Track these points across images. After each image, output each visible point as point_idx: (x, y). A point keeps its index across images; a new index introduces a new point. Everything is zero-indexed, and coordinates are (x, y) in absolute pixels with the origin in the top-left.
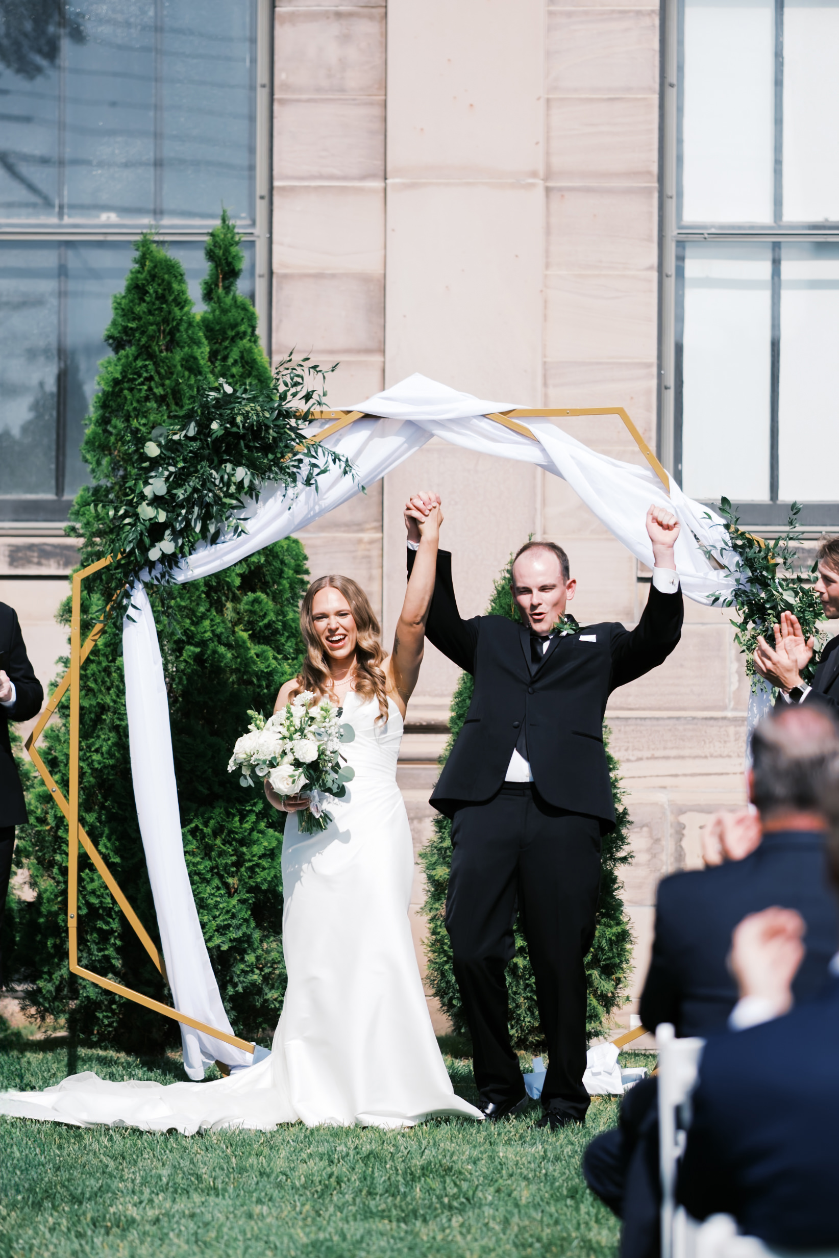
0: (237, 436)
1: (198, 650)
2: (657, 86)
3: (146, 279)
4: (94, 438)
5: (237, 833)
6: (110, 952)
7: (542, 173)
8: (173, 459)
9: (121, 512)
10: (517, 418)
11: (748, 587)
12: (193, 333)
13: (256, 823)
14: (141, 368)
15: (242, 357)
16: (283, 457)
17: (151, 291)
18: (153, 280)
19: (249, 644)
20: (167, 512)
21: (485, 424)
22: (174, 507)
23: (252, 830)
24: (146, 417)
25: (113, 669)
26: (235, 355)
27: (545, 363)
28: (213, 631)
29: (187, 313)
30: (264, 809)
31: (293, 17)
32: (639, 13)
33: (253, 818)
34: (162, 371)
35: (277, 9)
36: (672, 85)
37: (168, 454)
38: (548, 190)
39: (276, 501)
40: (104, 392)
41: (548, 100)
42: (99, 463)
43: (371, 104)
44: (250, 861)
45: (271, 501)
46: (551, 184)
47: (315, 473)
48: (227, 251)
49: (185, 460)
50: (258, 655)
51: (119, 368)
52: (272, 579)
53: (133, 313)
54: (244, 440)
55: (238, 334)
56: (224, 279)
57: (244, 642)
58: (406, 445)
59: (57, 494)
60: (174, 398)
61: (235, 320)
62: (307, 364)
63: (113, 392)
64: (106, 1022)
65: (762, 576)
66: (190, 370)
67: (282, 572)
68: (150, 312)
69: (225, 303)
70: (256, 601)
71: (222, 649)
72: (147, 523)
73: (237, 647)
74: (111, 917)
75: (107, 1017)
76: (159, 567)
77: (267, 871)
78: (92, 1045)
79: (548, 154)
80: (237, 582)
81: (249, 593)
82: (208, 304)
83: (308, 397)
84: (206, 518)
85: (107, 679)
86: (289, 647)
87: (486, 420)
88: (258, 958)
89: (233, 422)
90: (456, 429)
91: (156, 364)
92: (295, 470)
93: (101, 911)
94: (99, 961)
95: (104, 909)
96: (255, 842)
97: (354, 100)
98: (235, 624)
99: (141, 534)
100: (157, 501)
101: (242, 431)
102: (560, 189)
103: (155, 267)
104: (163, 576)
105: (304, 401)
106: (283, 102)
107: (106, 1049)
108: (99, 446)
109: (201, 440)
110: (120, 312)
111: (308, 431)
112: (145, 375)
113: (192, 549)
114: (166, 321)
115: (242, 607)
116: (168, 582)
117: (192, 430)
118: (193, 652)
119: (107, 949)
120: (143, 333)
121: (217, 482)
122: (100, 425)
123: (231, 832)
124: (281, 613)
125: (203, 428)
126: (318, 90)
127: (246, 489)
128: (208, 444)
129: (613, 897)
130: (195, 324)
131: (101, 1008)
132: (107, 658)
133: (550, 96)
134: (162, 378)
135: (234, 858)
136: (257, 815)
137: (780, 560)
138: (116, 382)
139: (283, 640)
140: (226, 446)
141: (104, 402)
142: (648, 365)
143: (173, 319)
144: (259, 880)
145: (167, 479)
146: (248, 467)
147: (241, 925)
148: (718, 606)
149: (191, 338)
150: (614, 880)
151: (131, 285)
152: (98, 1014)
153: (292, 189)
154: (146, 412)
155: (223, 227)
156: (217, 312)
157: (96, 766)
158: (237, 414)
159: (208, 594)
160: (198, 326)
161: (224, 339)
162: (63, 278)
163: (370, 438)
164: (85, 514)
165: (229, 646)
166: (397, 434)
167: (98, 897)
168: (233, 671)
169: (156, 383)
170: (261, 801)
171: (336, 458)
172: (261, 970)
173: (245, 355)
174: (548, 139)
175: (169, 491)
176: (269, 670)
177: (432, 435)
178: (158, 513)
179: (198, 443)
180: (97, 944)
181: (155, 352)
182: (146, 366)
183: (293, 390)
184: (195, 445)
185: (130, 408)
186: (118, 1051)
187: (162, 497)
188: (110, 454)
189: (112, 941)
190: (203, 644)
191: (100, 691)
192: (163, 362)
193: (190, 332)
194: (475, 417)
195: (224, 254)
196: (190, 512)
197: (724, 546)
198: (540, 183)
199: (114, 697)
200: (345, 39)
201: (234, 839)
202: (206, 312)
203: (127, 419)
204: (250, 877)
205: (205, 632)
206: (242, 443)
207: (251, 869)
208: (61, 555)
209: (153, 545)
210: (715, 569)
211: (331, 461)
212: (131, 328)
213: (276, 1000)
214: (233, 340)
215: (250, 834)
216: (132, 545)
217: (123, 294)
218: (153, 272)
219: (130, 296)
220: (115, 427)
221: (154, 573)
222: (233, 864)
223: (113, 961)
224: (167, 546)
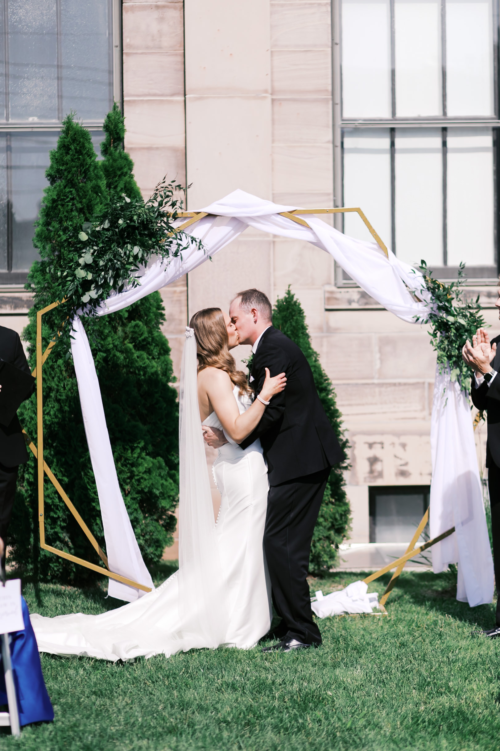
0: (134, 228)
1: (105, 355)
2: (330, 44)
3: (69, 142)
4: (42, 233)
5: (129, 460)
6: (58, 529)
7: (270, 91)
8: (96, 242)
9: (65, 274)
10: (297, 215)
11: (437, 312)
12: (97, 172)
13: (140, 454)
14: (68, 192)
15: (125, 187)
16: (161, 240)
17: (73, 148)
18: (74, 142)
19: (133, 351)
20: (93, 273)
21: (279, 219)
22: (97, 271)
23: (138, 457)
24: (72, 221)
25: (55, 367)
26: (121, 185)
27: (273, 194)
28: (113, 344)
29: (93, 161)
30: (145, 445)
31: (132, 8)
32: (319, 4)
33: (138, 451)
34: (81, 194)
35: (124, 4)
36: (337, 44)
37: (93, 239)
38: (273, 100)
39: (156, 266)
40: (46, 206)
41: (272, 52)
42: (44, 248)
43: (176, 55)
44: (137, 475)
45: (153, 266)
46: (274, 97)
47: (180, 249)
48: (116, 126)
49: (103, 242)
50: (138, 357)
51: (56, 193)
52: (145, 313)
53: (63, 161)
54: (138, 230)
55: (122, 173)
56: (114, 142)
57: (131, 350)
58: (233, 232)
59: (8, 269)
60: (88, 209)
61: (121, 165)
62: (174, 184)
63: (52, 206)
64: (56, 569)
65: (445, 305)
66: (97, 193)
67: (150, 309)
68: (72, 160)
69: (115, 156)
70: (137, 326)
71: (118, 354)
72: (81, 280)
73: (126, 351)
74: (58, 509)
75: (56, 566)
76: (88, 306)
77: (147, 481)
78: (46, 582)
79: (272, 81)
80: (126, 315)
81: (132, 321)
82: (105, 156)
83: (173, 205)
84: (116, 277)
85: (52, 372)
86: (156, 352)
87: (280, 216)
88: (142, 530)
89: (131, 220)
90: (262, 221)
91: (77, 191)
92: (167, 247)
93: (52, 507)
94: (52, 535)
95: (55, 505)
96: (139, 465)
97: (167, 53)
98: (125, 339)
99: (77, 287)
100: (87, 267)
101: (137, 224)
102: (279, 100)
103: (75, 134)
104: (90, 312)
105: (171, 207)
106: (128, 54)
107: (55, 583)
108: (45, 238)
109: (112, 230)
110: (54, 160)
111: (175, 225)
112: (70, 196)
113: (108, 295)
114: (82, 165)
115: (128, 329)
116: (93, 315)
117: (106, 225)
118: (103, 356)
119: (56, 528)
120: (69, 172)
121: (122, 255)
122: (45, 226)
123: (126, 459)
124: (150, 332)
125: (114, 223)
126: (147, 48)
127: (139, 259)
128: (116, 233)
129: (341, 489)
130: (98, 167)
131: (52, 560)
132: (52, 361)
133: (273, 50)
134: (80, 198)
135: (129, 474)
136: (141, 449)
137: (454, 296)
138: (54, 201)
139: (152, 348)
140: (127, 234)
141: (47, 213)
142: (328, 194)
143: (86, 164)
144: (143, 486)
145: (93, 254)
146: (141, 246)
147: (133, 512)
148: (418, 324)
149: (96, 176)
150: (342, 480)
151: (61, 145)
152: (51, 565)
153: (134, 101)
154: (72, 218)
155: (114, 113)
156: (111, 161)
157: (48, 423)
158: (134, 215)
159: (109, 322)
160: (100, 168)
161: (115, 176)
162: (9, 152)
163: (211, 227)
164: (36, 277)
165: (121, 352)
166: (227, 225)
167: (51, 499)
168: (124, 366)
169: (77, 201)
170: (143, 441)
171: (193, 239)
172: (144, 536)
173: (127, 185)
174: (272, 73)
175: (94, 261)
176: (145, 365)
177: (248, 226)
178: (87, 274)
179: (111, 232)
180: (50, 525)
181: (76, 183)
182: (71, 191)
183: (166, 200)
184: (109, 234)
185: (63, 216)
186: (62, 585)
187: (90, 265)
188: (51, 243)
189: (59, 523)
190: (107, 351)
191: (49, 379)
192: (81, 189)
193: (96, 172)
194: (273, 214)
195: (114, 128)
196: (107, 272)
197: (422, 288)
198: (270, 97)
199: (57, 383)
200: (161, 20)
201: (129, 463)
202: (104, 161)
203: (61, 222)
204: (138, 485)
205: (109, 344)
206: (137, 231)
207: (139, 481)
208: (13, 302)
209: (83, 294)
210: (416, 302)
211: (190, 242)
212: (62, 170)
213: (152, 553)
214: (120, 176)
215: (137, 460)
216: (71, 292)
217: (56, 150)
218: (73, 138)
219: (61, 152)
220: (54, 227)
221: (85, 310)
222: (128, 478)
223: (59, 535)
224: (93, 294)
